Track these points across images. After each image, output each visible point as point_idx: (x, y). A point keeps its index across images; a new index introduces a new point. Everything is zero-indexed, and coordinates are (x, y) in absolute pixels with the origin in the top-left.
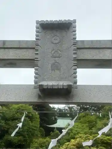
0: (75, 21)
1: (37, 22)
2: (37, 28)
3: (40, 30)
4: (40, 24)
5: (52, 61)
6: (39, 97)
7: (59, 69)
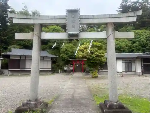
0: (79, 9)
1: (66, 9)
2: (66, 12)
3: (67, 13)
4: (67, 10)
5: (72, 24)
6: (68, 37)
7: (74, 27)
